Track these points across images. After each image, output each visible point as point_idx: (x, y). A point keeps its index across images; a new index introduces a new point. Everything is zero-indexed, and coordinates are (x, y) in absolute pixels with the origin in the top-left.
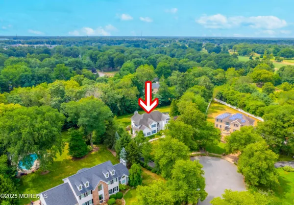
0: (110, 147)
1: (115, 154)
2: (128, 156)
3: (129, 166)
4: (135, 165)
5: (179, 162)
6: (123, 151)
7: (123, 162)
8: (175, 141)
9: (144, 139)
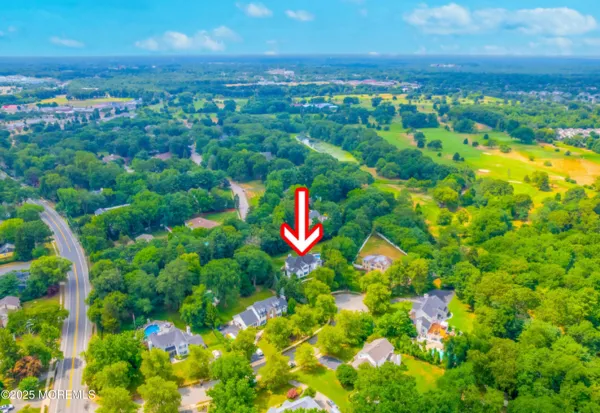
0: (270, 287)
1: (274, 293)
2: (286, 293)
3: (287, 300)
4: (292, 300)
5: (320, 296)
6: (282, 290)
7: (283, 297)
8: (319, 282)
9: (297, 280)
